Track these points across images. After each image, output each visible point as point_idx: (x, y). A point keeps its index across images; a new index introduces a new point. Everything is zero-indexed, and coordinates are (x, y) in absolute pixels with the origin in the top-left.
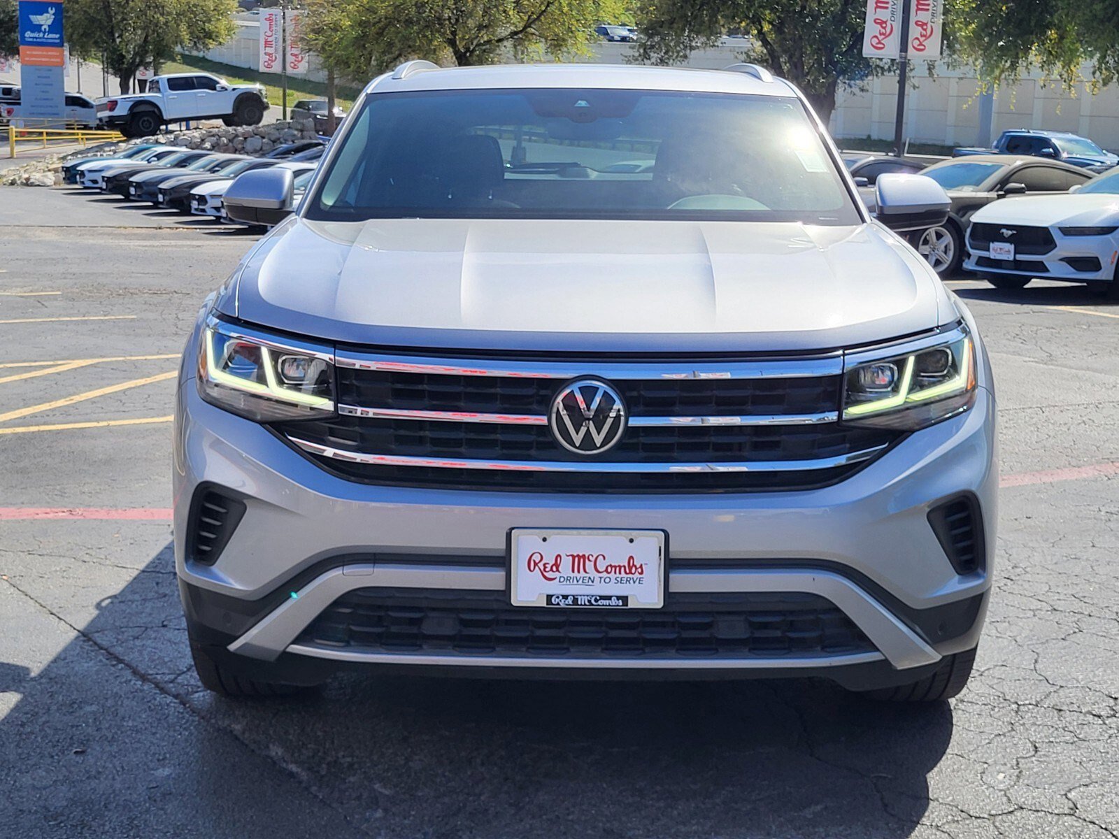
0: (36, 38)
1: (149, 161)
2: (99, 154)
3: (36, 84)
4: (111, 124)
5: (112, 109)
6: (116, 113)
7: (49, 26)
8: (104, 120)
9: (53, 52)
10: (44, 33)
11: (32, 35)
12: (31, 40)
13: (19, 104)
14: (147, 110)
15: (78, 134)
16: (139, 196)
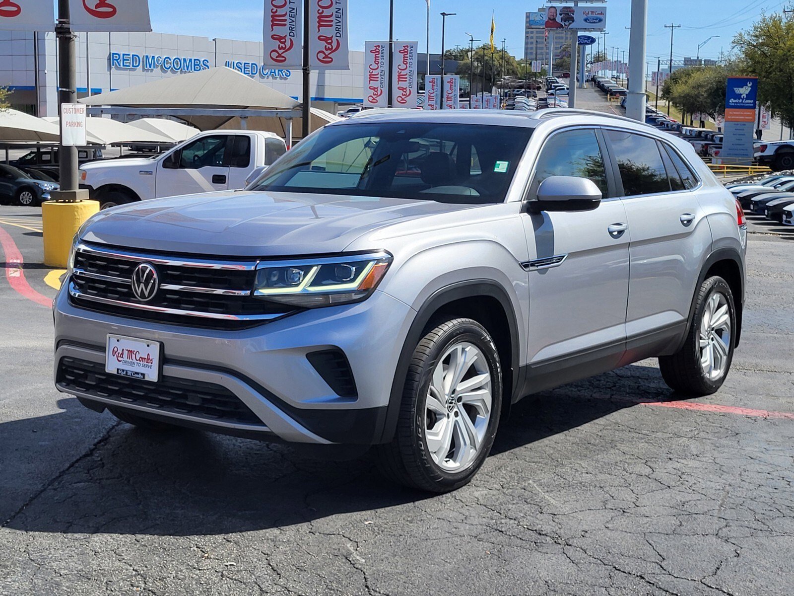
0: (737, 103)
1: (775, 187)
2: (749, 182)
3: (734, 135)
4: (762, 161)
5: (763, 151)
6: (765, 153)
7: (747, 95)
8: (758, 158)
9: (748, 112)
10: (743, 99)
11: (734, 101)
12: (733, 104)
13: (721, 148)
14: (789, 151)
15: (748, 168)
16: (756, 211)
